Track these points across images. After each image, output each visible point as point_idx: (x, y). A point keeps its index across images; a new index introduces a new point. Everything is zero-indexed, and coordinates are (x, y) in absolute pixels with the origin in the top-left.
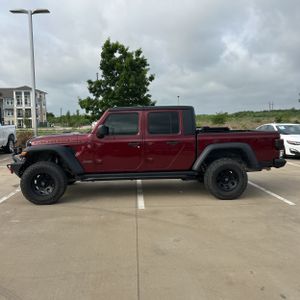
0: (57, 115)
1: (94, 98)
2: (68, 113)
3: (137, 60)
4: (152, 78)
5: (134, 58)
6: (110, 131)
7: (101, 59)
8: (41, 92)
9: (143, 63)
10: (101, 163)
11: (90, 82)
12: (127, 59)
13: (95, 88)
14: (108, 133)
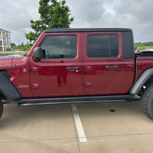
0: (17, 45)
1: (35, 32)
2: (23, 43)
3: (63, 7)
4: (72, 20)
5: (61, 6)
6: (46, 53)
7: (39, 6)
8: (7, 32)
9: (67, 9)
10: (38, 88)
11: (32, 22)
12: (56, 6)
13: (36, 25)
14: (45, 56)
